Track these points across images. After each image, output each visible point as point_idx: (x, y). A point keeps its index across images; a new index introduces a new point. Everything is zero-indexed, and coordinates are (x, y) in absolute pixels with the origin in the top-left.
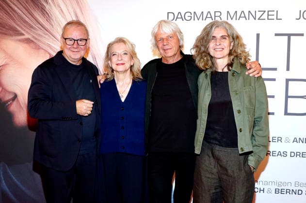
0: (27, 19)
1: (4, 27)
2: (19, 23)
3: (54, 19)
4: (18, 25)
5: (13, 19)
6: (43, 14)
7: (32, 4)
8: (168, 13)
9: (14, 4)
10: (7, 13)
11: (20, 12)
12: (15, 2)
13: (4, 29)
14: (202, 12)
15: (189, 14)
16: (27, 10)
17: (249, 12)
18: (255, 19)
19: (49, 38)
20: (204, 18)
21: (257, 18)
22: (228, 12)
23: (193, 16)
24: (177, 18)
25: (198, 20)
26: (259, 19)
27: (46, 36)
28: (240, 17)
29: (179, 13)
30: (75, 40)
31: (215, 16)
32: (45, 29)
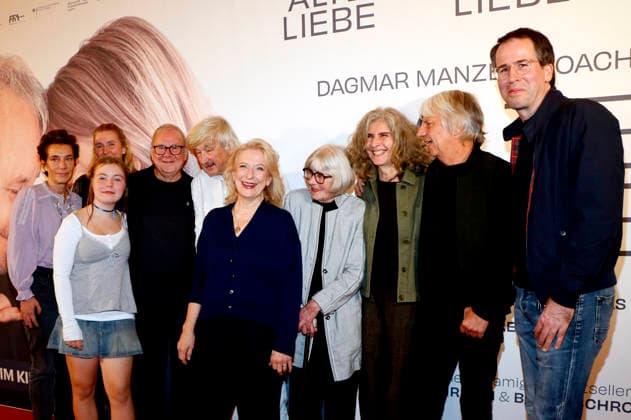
0: (108, 109)
1: (76, 124)
2: (97, 116)
3: (146, 105)
4: (95, 118)
5: (90, 111)
6: (131, 100)
7: (114, 84)
8: (319, 83)
9: (91, 88)
10: (82, 101)
11: (99, 98)
12: (93, 84)
13: (76, 126)
14: (375, 77)
15: (352, 82)
16: (107, 95)
17: (456, 69)
18: (467, 80)
19: (140, 136)
20: (378, 87)
21: (471, 78)
22: (419, 72)
23: (359, 84)
24: (334, 90)
25: (369, 89)
26: (474, 80)
27: (136, 134)
28: (440, 79)
29: (337, 81)
30: (166, 148)
31: (397, 82)
32: (133, 122)
